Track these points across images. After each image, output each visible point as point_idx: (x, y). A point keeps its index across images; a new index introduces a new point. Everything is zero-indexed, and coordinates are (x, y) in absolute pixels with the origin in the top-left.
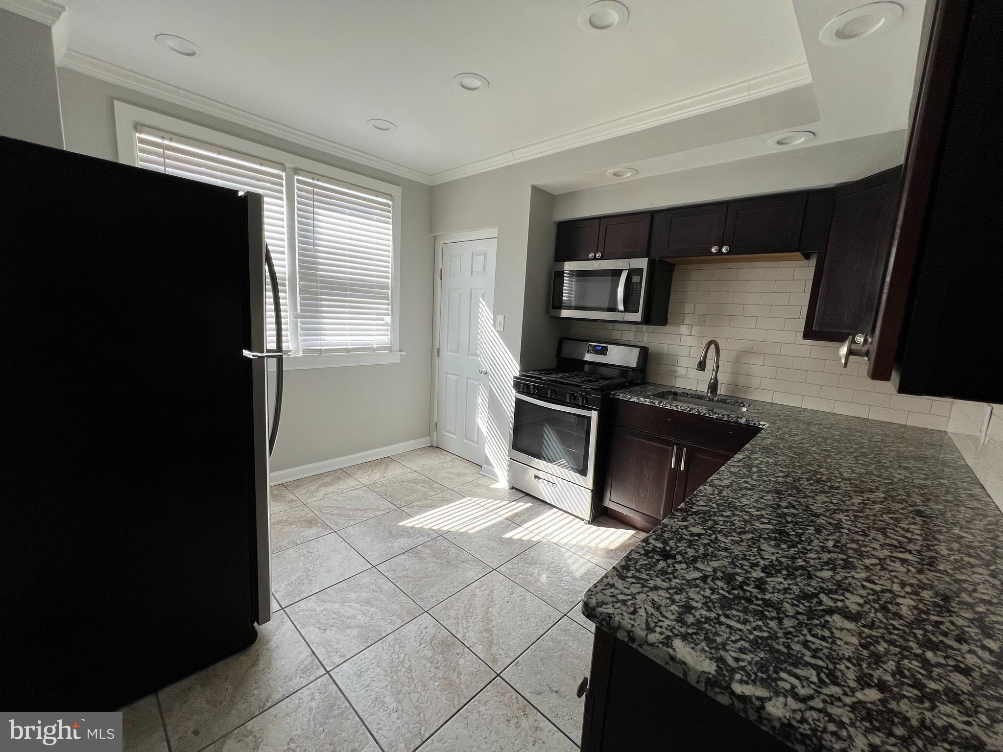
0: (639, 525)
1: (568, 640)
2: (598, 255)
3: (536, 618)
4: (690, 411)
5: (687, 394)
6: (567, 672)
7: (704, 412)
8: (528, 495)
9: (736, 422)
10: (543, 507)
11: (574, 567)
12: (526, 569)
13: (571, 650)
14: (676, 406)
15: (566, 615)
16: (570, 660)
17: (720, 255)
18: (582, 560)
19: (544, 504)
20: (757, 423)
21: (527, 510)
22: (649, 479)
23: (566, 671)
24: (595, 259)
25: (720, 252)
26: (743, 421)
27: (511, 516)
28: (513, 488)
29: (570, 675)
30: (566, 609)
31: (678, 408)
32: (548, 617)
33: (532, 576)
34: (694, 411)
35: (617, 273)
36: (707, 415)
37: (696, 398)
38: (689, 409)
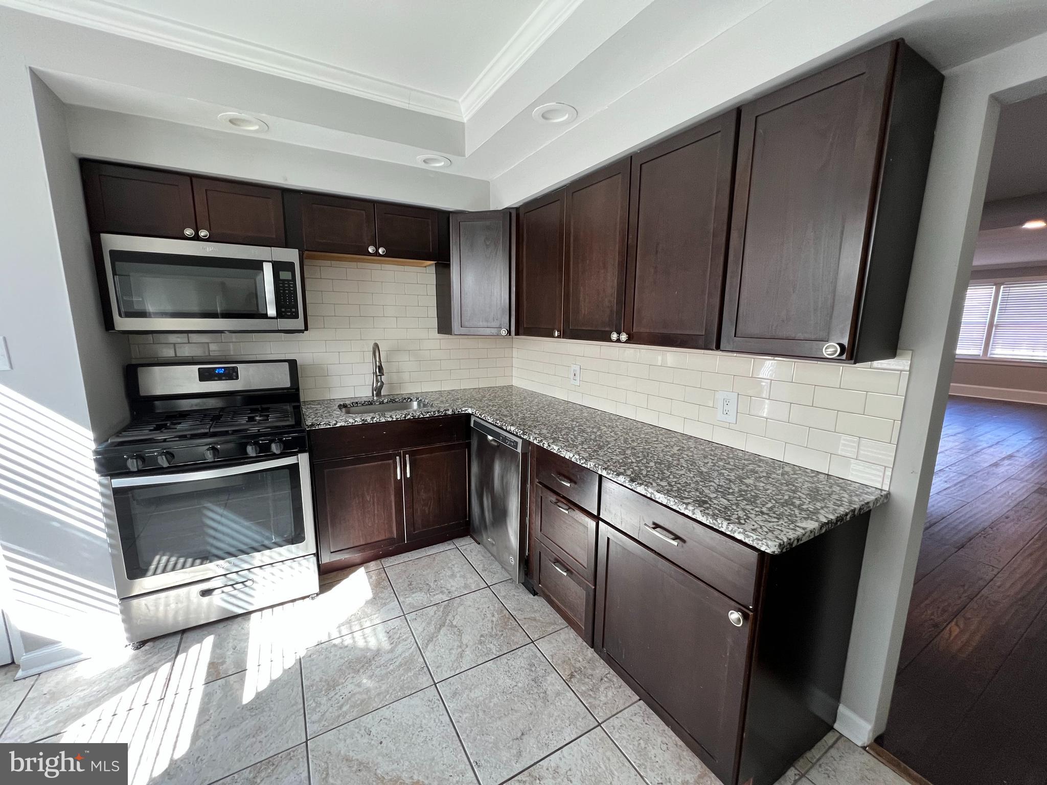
0: (358, 561)
1: (468, 695)
2: (203, 233)
3: (424, 718)
4: (405, 417)
5: (357, 403)
6: (505, 714)
7: (418, 414)
8: (184, 631)
9: (445, 415)
10: (235, 627)
11: (373, 643)
12: (337, 696)
13: (481, 698)
14: (391, 417)
15: (435, 684)
16: (492, 704)
17: (377, 256)
18: (368, 631)
19: (229, 622)
20: (460, 410)
21: (215, 646)
22: (374, 503)
23: (503, 715)
24: (196, 238)
25: (376, 254)
26: (450, 412)
27: (209, 674)
28: (143, 643)
29: (509, 713)
30: (428, 680)
31: (393, 418)
32: (429, 703)
33: (354, 694)
34: (409, 417)
35: (257, 265)
36: (422, 416)
37: (366, 405)
38: (404, 416)
